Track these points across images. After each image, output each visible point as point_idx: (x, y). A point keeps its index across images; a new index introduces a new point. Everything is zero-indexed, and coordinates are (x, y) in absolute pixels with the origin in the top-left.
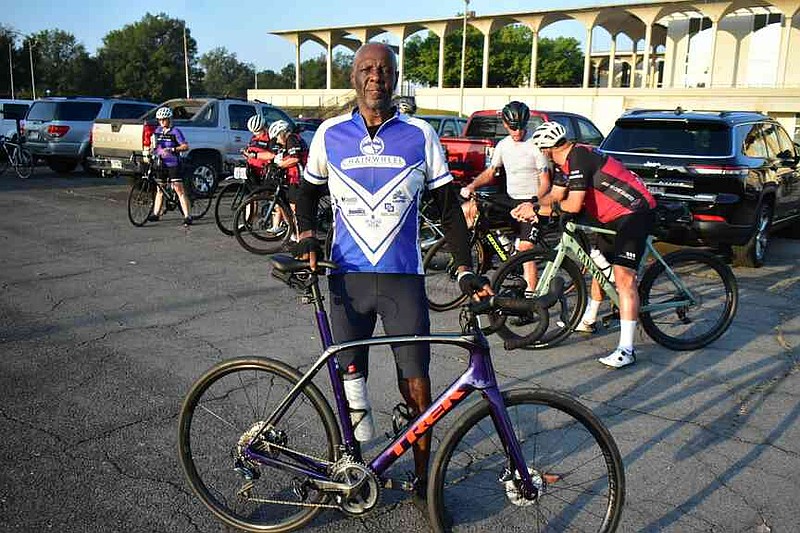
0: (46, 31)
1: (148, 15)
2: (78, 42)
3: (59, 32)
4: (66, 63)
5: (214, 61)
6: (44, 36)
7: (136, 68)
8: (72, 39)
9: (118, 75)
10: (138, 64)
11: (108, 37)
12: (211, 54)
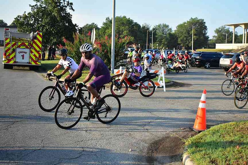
0: (160, 24)
1: (191, 18)
2: (170, 27)
3: (164, 24)
4: (166, 34)
5: (220, 31)
6: (159, 26)
7: (185, 37)
8: (168, 26)
9: (179, 39)
10: (186, 35)
11: (178, 26)
12: (219, 28)
